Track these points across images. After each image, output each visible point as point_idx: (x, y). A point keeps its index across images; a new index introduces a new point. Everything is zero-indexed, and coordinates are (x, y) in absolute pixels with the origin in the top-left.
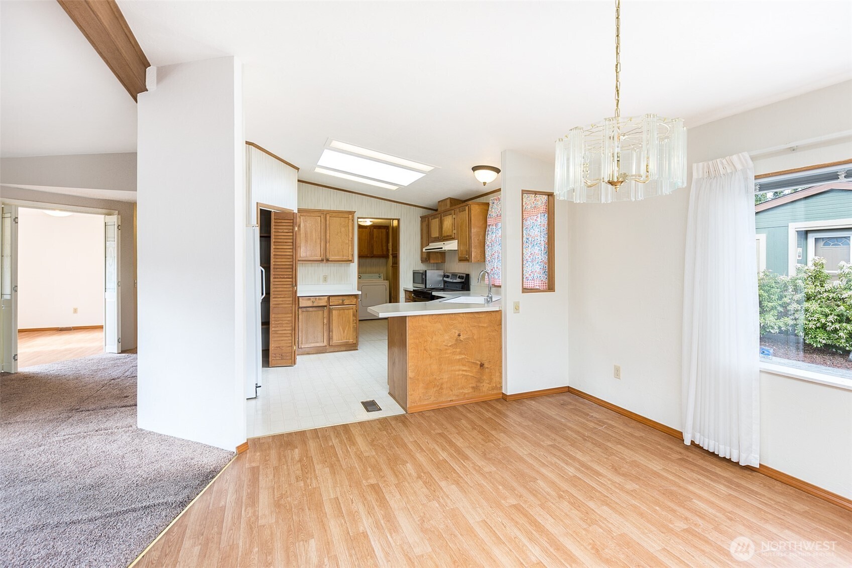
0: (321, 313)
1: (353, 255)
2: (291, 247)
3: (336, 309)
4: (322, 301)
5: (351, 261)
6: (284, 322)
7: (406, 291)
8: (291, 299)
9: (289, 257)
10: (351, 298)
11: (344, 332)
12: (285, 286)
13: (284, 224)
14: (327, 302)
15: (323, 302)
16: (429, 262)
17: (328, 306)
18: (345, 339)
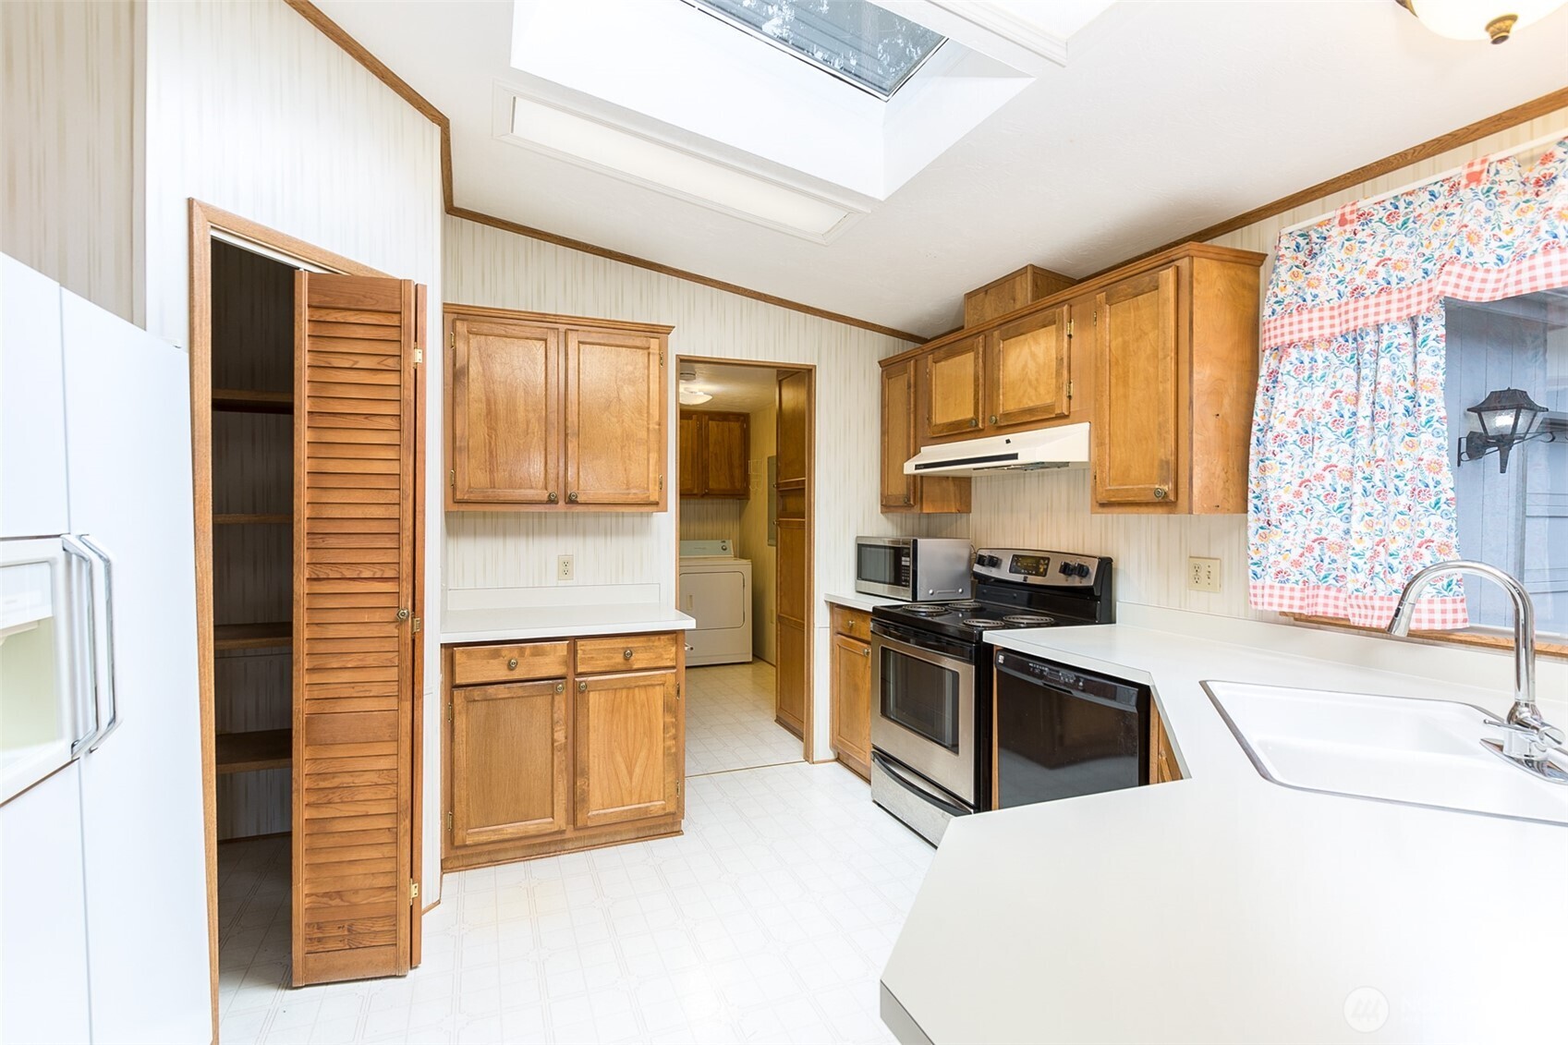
0: (541, 703)
1: (662, 484)
2: (392, 438)
3: (600, 687)
4: (547, 660)
5: (656, 504)
6: (358, 781)
7: (834, 607)
8: (393, 674)
9: (382, 483)
10: (656, 641)
11: (630, 774)
12: (366, 617)
13: (360, 332)
14: (566, 663)
15: (550, 664)
16: (917, 509)
17: (570, 677)
18: (635, 797)
